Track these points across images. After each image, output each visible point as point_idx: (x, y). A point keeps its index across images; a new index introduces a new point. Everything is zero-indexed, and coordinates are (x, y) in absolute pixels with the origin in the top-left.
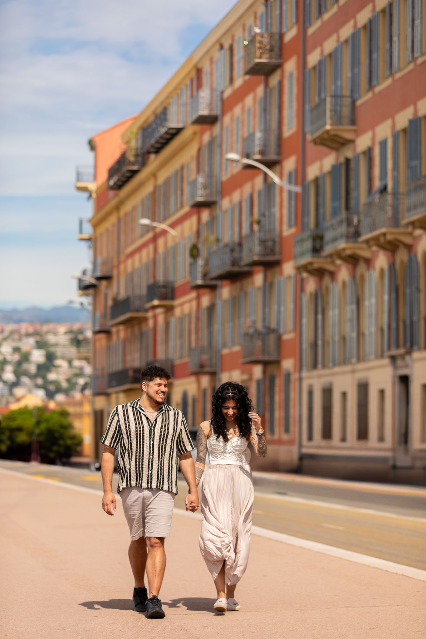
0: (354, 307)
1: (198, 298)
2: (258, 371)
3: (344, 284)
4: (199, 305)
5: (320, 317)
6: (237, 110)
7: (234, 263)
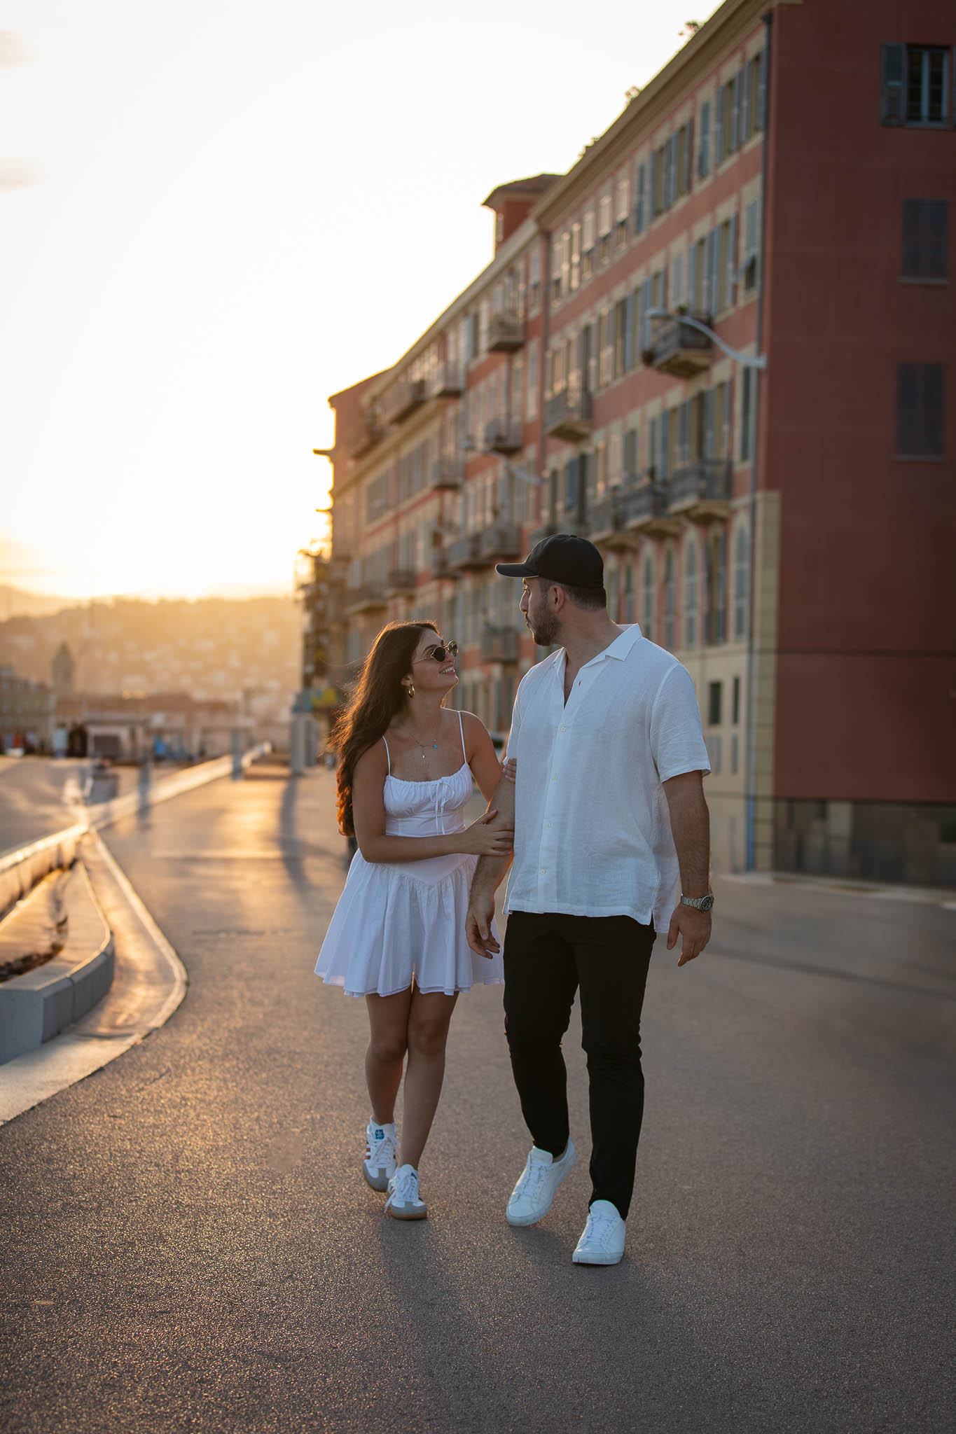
1: (440, 589)
2: (497, 670)
4: (440, 596)
6: (482, 387)
7: (475, 553)
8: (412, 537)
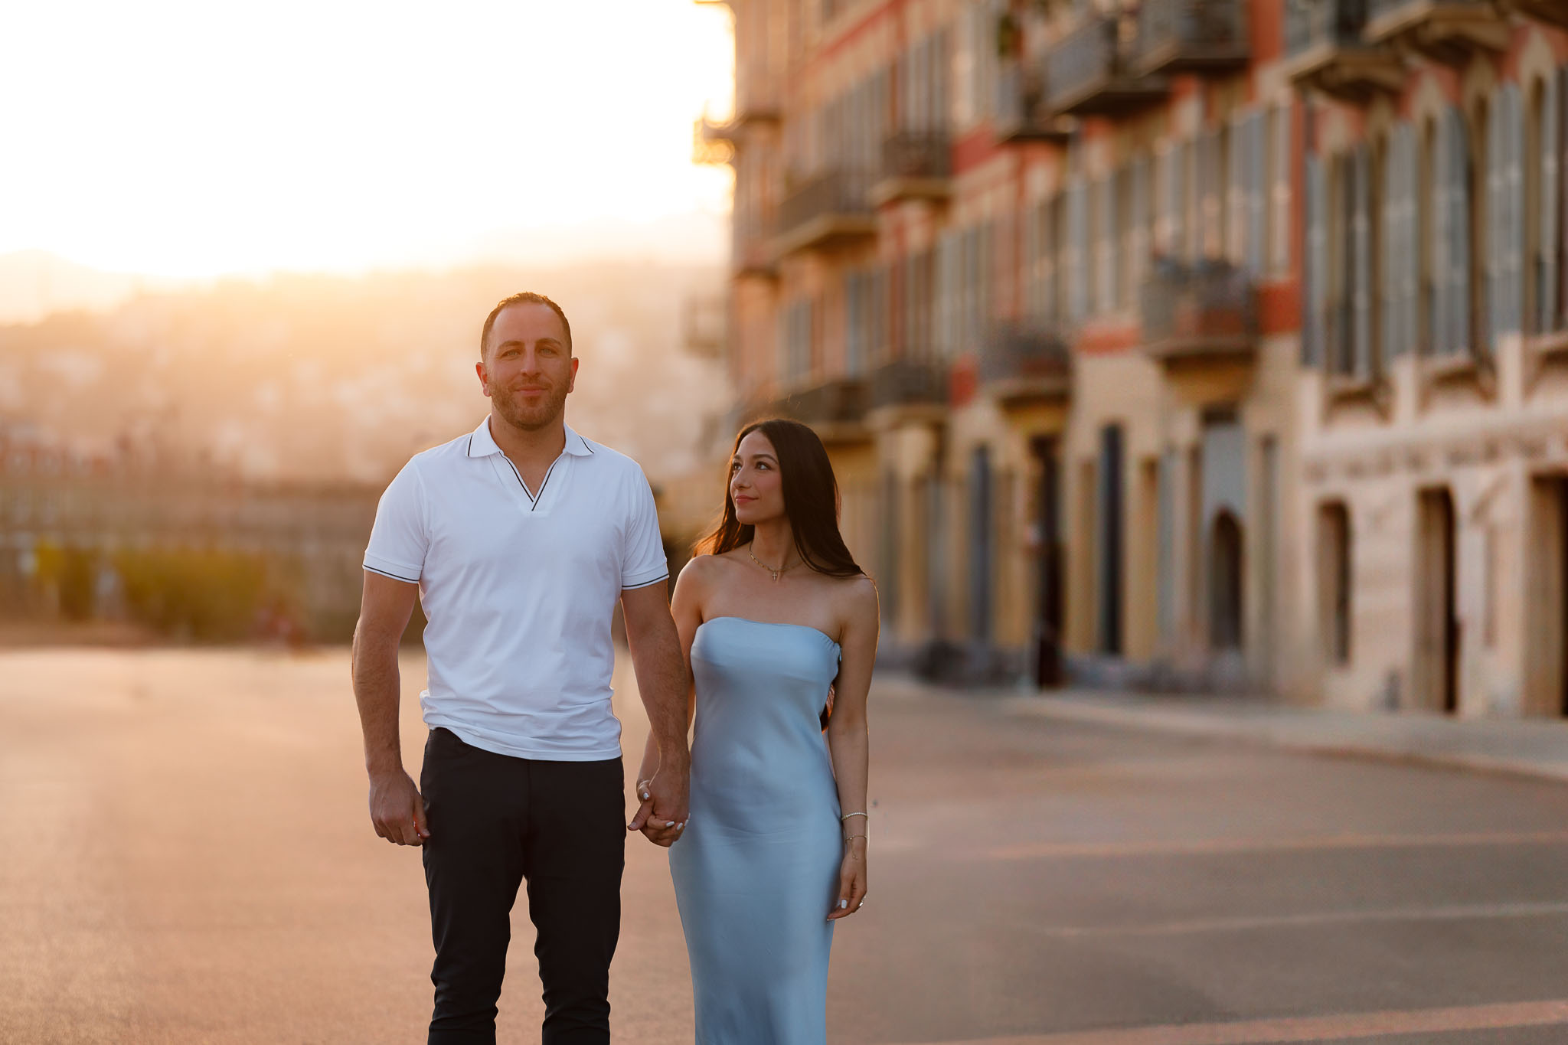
0: (1460, 194)
1: (1019, 173)
3: (1430, 126)
4: (1021, 192)
5: (1361, 224)
7: (1116, 66)
8: (941, 45)
